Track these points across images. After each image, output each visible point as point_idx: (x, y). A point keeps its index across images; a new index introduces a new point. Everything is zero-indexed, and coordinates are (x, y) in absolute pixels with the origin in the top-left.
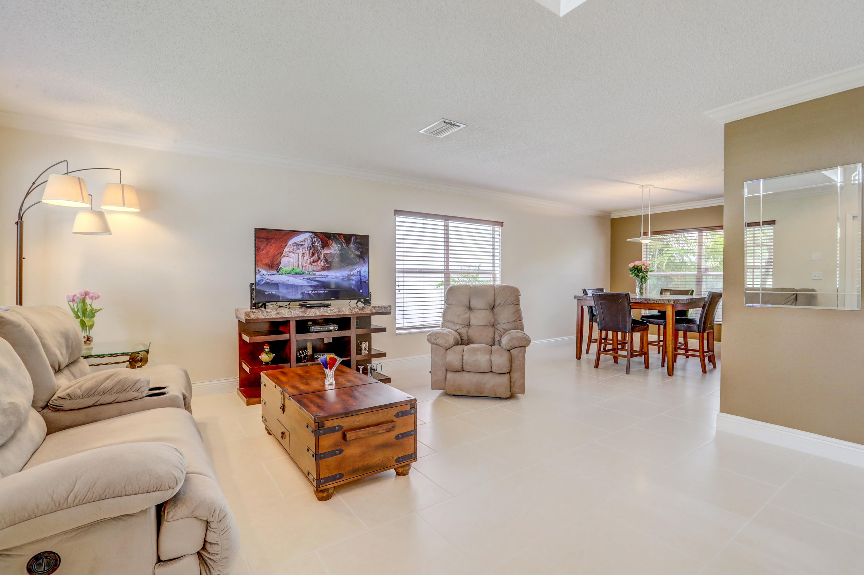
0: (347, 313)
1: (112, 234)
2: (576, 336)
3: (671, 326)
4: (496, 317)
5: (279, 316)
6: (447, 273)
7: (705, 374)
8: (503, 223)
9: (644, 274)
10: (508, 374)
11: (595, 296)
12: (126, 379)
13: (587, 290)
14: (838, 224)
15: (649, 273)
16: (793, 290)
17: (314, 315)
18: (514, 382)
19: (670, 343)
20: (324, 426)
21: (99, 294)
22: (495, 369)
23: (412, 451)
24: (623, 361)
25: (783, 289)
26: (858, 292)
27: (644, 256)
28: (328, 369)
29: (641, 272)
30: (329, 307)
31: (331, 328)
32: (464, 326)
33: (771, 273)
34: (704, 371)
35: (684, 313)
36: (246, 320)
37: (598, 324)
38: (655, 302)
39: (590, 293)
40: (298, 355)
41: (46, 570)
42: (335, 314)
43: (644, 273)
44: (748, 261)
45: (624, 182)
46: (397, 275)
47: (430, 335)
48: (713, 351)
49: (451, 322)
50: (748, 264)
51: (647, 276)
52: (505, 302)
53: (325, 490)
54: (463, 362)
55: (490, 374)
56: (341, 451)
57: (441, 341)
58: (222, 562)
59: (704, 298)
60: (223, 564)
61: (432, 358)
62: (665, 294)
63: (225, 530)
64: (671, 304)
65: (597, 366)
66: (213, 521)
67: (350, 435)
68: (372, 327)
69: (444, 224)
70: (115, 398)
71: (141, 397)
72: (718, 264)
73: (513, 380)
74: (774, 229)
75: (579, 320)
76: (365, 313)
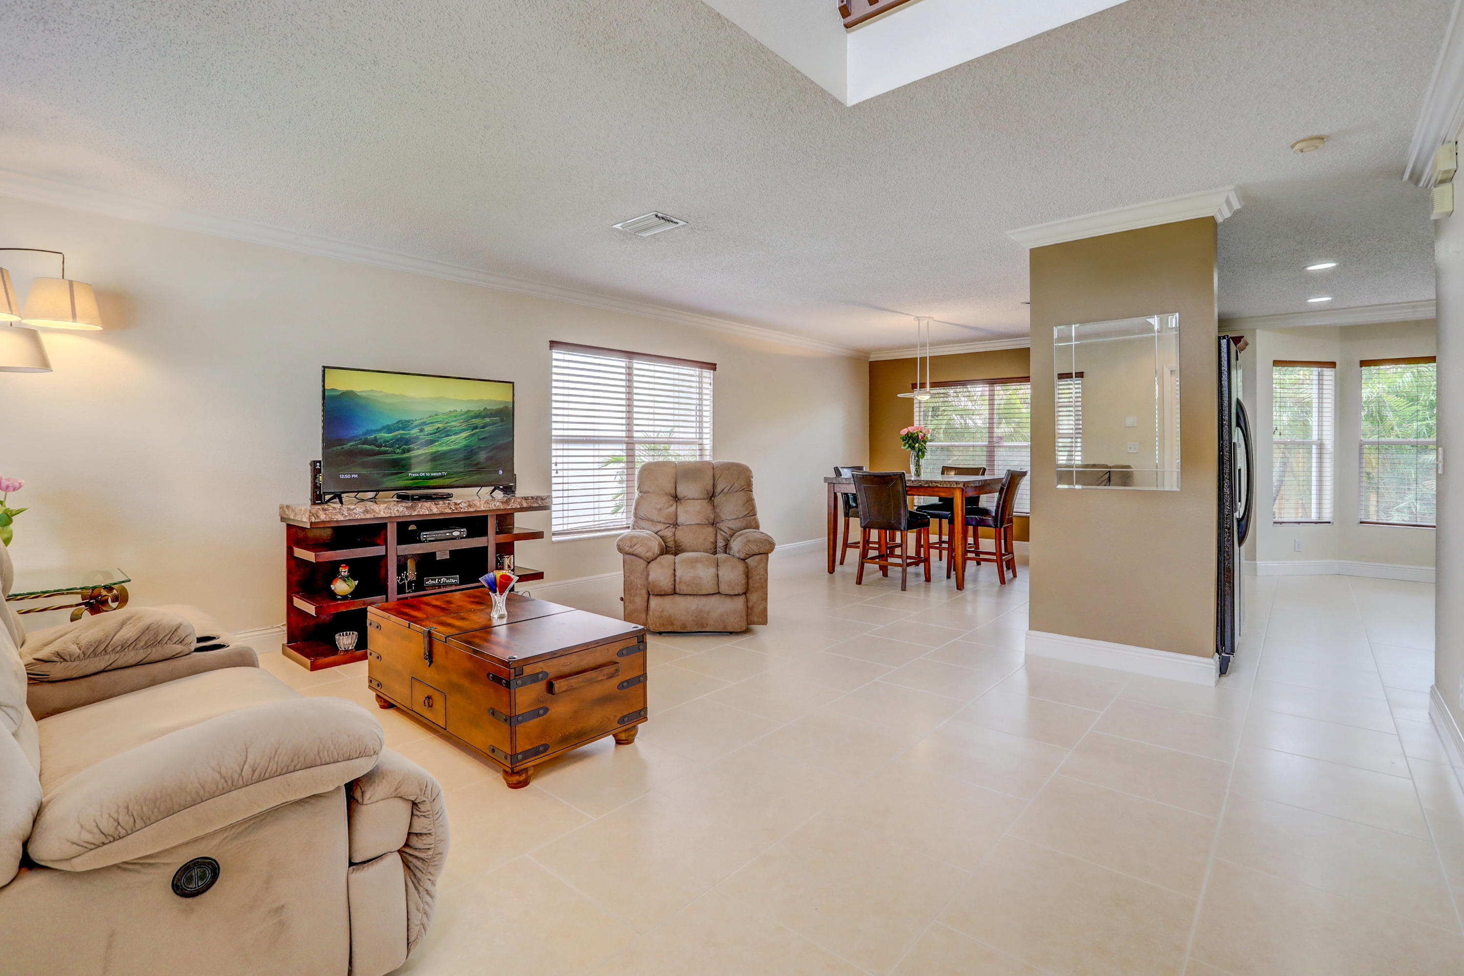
0: (483, 508)
1: (52, 371)
2: (827, 538)
3: (960, 518)
4: (718, 510)
5: (368, 516)
6: (630, 443)
7: (1004, 585)
8: (715, 364)
9: (922, 445)
10: (744, 595)
11: (857, 477)
12: (158, 623)
13: (840, 469)
14: (1156, 379)
15: (928, 443)
16: (1106, 467)
17: (427, 513)
18: (753, 607)
19: (960, 543)
20: (522, 674)
21: (20, 481)
22: (724, 589)
23: (639, 707)
24: (895, 572)
25: (1094, 466)
26: (1178, 469)
27: (916, 418)
28: (498, 593)
29: (917, 442)
30: (450, 499)
31: (456, 533)
32: (668, 525)
33: (1079, 444)
34: (1003, 581)
35: (976, 500)
36: (311, 523)
37: (861, 519)
38: (939, 485)
39: (846, 474)
40: (399, 581)
41: (199, 885)
42: (462, 510)
43: (922, 443)
44: (1060, 427)
45: (893, 311)
46: (554, 446)
47: (621, 540)
48: (1013, 553)
49: (649, 520)
50: (1061, 431)
51: (925, 448)
52: (731, 487)
53: (522, 770)
54: (675, 580)
55: (717, 596)
56: (546, 710)
57: (640, 550)
58: (435, 859)
59: (1000, 480)
60: (436, 863)
61: (624, 576)
62: (948, 473)
63: (439, 814)
64: (960, 488)
65: (859, 582)
66: (424, 801)
67: (559, 686)
68: (516, 531)
69: (626, 364)
70: (144, 656)
71: (188, 652)
72: (1013, 431)
73: (750, 604)
74: (1082, 384)
75: (831, 513)
76: (505, 509)
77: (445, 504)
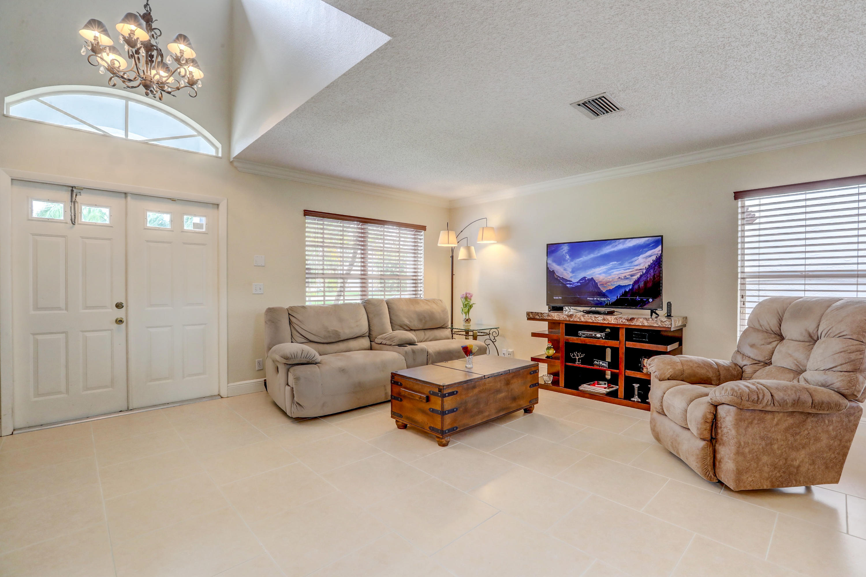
0: (613, 322)
31: (598, 335)
40: (572, 356)
42: (599, 322)
54: (662, 403)
55: (689, 432)
56: (401, 400)
76: (629, 325)
77: (588, 316)
